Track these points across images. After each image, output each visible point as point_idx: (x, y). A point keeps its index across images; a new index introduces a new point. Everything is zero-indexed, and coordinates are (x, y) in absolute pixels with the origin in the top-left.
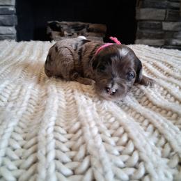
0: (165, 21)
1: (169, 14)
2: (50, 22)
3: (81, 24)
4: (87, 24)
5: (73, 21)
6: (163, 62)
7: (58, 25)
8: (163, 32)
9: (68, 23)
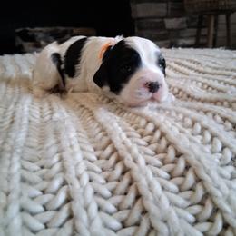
0: (167, 17)
1: (172, 9)
2: (18, 30)
3: (62, 29)
4: (69, 29)
5: (50, 26)
6: (187, 60)
7: (30, 34)
8: (166, 32)
9: (44, 29)
